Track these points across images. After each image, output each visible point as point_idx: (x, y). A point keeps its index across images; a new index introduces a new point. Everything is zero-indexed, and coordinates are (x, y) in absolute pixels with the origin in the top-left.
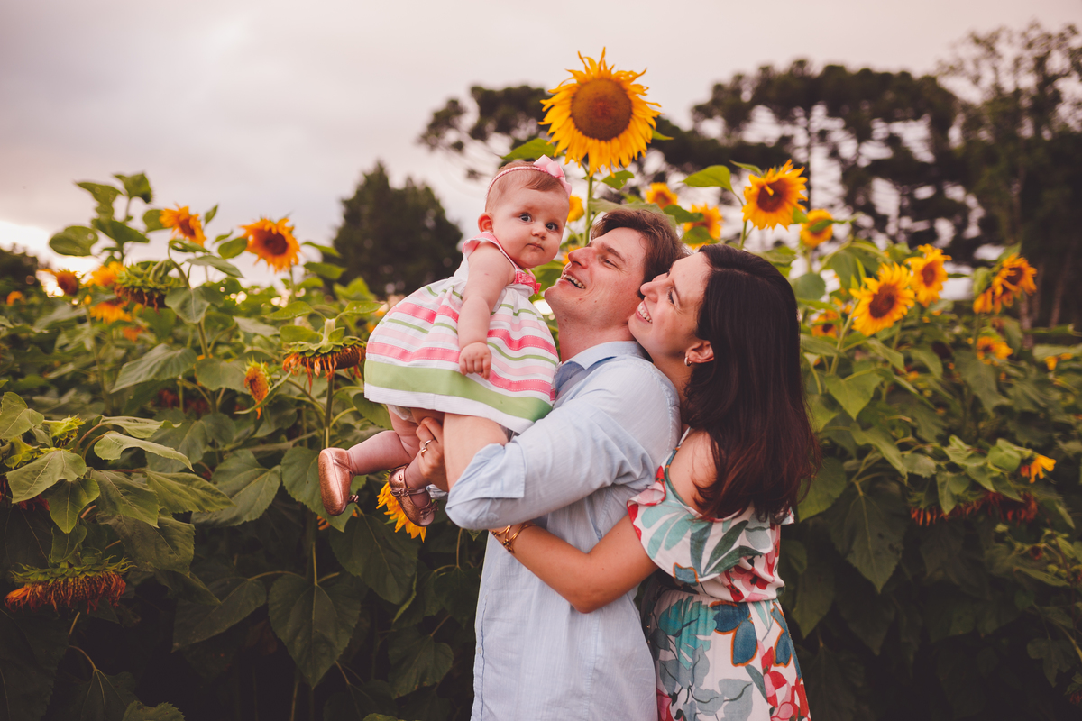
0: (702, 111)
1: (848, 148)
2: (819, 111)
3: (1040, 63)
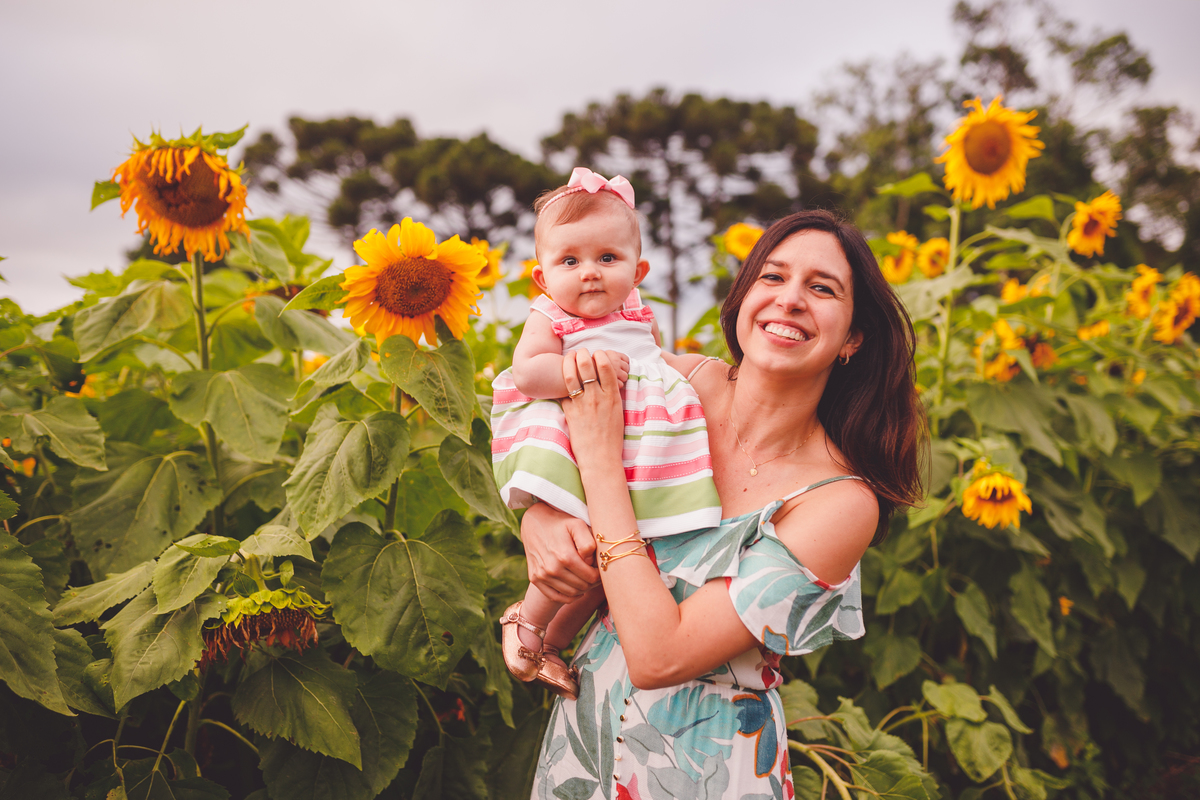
0: (552, 144)
1: (708, 184)
2: (676, 144)
3: (914, 94)
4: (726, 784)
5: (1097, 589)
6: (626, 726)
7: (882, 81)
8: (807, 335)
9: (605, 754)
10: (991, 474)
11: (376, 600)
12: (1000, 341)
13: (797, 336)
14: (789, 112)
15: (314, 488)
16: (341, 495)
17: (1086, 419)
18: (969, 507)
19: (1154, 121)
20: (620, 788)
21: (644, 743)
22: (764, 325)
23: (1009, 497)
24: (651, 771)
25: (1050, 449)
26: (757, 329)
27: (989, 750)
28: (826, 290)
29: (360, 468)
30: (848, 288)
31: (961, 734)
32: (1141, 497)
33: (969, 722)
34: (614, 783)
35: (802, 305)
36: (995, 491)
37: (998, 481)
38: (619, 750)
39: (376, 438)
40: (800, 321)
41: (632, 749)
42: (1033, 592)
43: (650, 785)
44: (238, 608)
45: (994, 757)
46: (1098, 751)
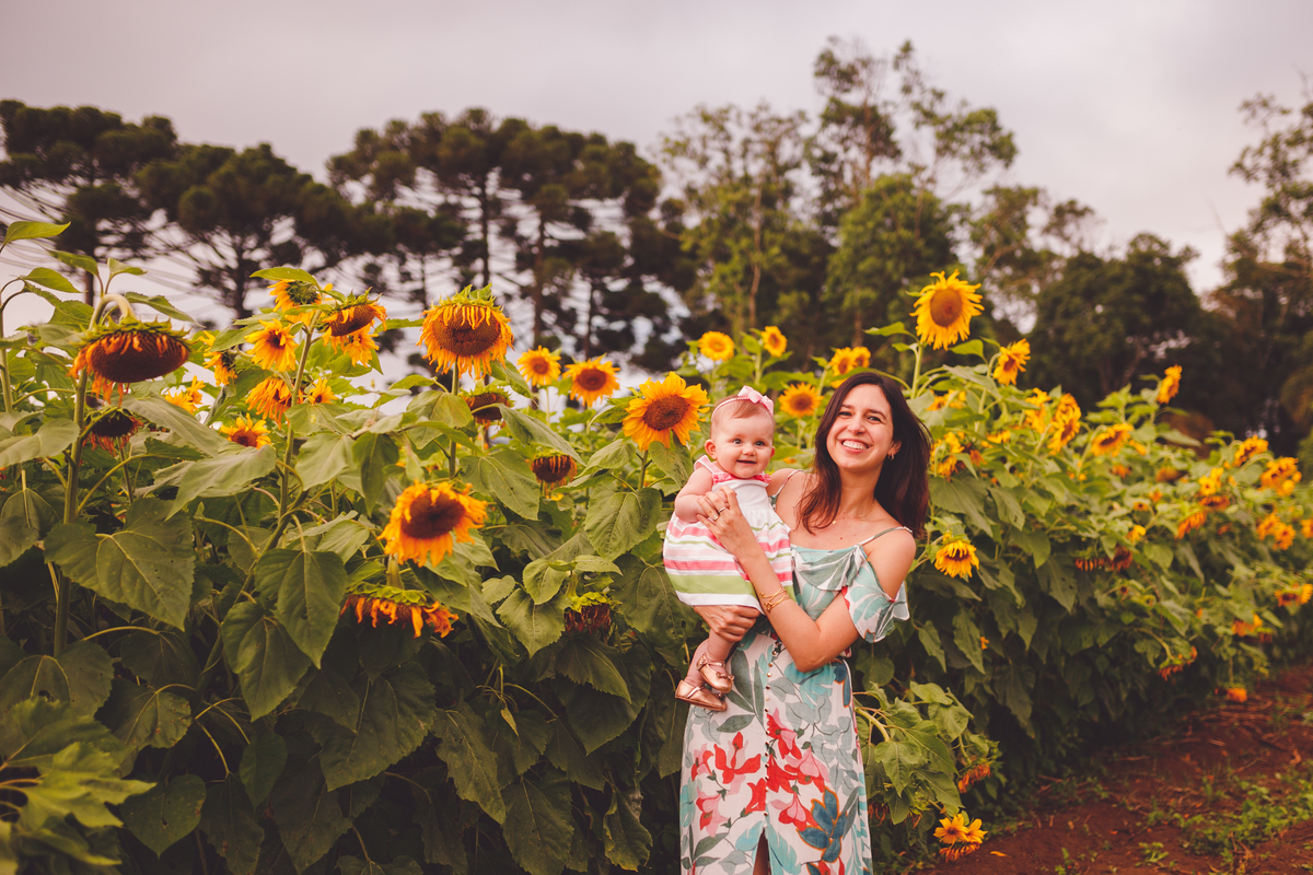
2: (494, 178)
4: (830, 710)
5: (1004, 632)
6: (770, 680)
7: (739, 132)
8: (867, 446)
9: (757, 697)
10: (955, 541)
11: (642, 601)
12: (949, 447)
13: (861, 447)
14: (627, 149)
15: (607, 532)
16: (628, 538)
17: (1003, 503)
18: (940, 563)
19: (1014, 203)
20: (769, 716)
21: (781, 689)
22: (842, 442)
23: (966, 556)
24: (788, 705)
25: (984, 525)
26: (838, 444)
27: (955, 722)
28: (876, 419)
29: (637, 520)
30: (889, 417)
31: (937, 712)
32: (1039, 563)
33: (943, 705)
34: (765, 713)
35: (863, 430)
36: (958, 551)
37: (960, 545)
38: (767, 694)
39: (642, 503)
40: (863, 438)
41: (776, 693)
42: (968, 628)
43: (787, 714)
44: (577, 602)
45: (958, 726)
46: (1000, 754)
